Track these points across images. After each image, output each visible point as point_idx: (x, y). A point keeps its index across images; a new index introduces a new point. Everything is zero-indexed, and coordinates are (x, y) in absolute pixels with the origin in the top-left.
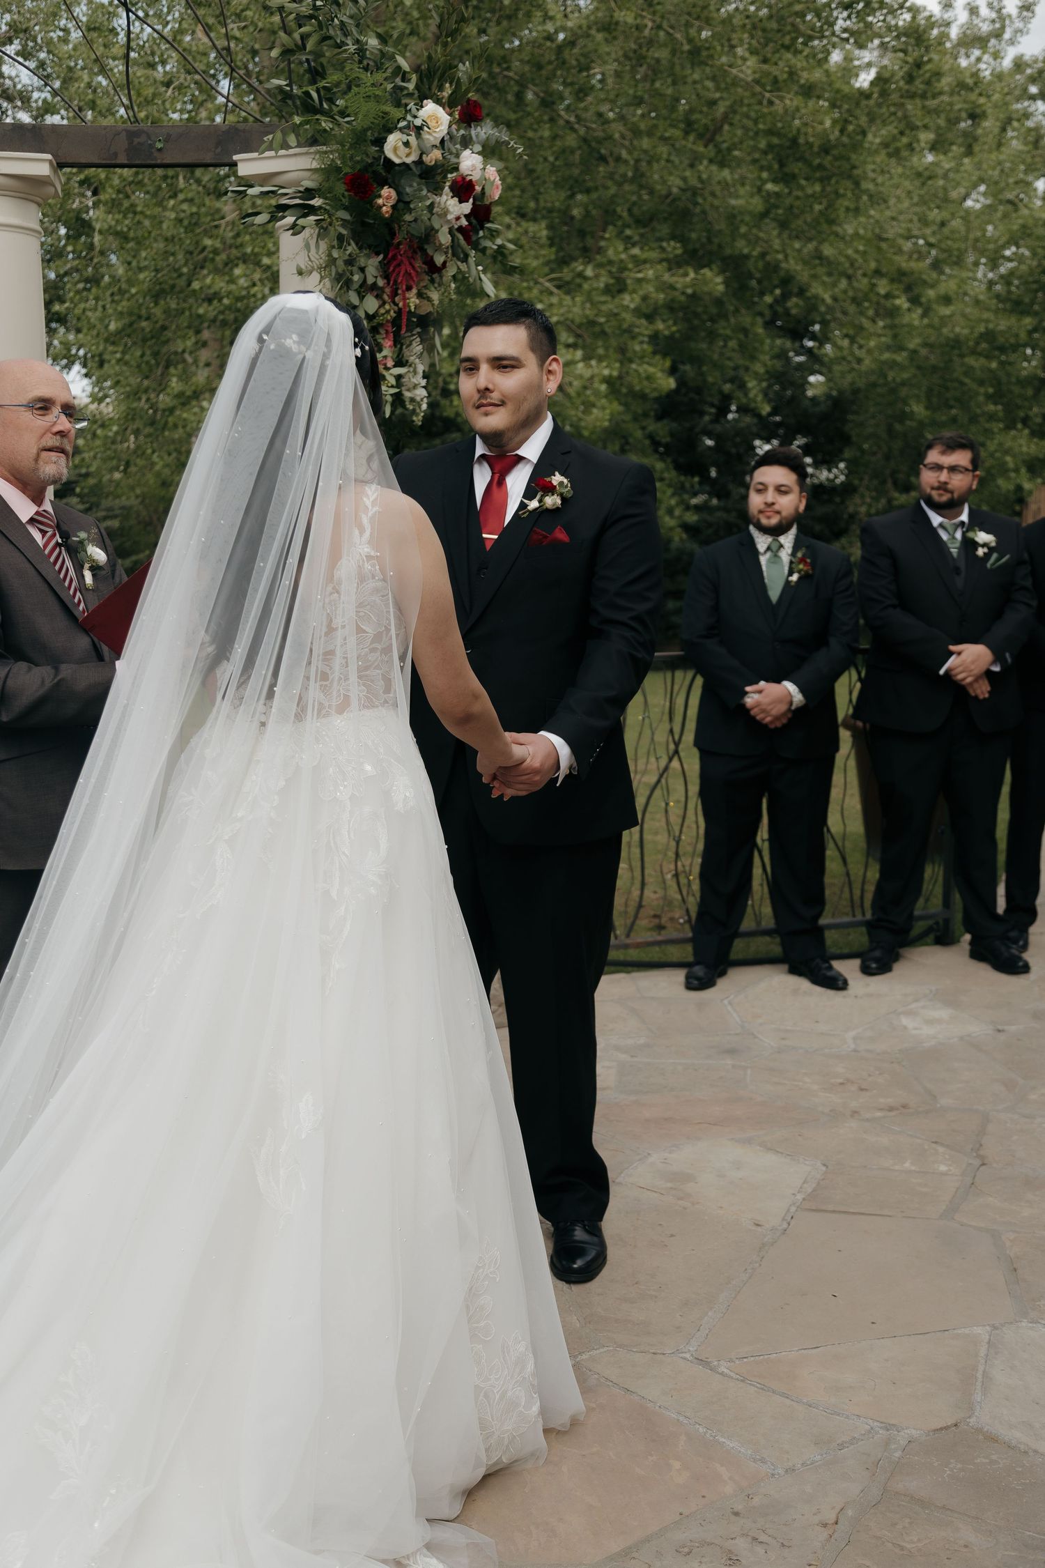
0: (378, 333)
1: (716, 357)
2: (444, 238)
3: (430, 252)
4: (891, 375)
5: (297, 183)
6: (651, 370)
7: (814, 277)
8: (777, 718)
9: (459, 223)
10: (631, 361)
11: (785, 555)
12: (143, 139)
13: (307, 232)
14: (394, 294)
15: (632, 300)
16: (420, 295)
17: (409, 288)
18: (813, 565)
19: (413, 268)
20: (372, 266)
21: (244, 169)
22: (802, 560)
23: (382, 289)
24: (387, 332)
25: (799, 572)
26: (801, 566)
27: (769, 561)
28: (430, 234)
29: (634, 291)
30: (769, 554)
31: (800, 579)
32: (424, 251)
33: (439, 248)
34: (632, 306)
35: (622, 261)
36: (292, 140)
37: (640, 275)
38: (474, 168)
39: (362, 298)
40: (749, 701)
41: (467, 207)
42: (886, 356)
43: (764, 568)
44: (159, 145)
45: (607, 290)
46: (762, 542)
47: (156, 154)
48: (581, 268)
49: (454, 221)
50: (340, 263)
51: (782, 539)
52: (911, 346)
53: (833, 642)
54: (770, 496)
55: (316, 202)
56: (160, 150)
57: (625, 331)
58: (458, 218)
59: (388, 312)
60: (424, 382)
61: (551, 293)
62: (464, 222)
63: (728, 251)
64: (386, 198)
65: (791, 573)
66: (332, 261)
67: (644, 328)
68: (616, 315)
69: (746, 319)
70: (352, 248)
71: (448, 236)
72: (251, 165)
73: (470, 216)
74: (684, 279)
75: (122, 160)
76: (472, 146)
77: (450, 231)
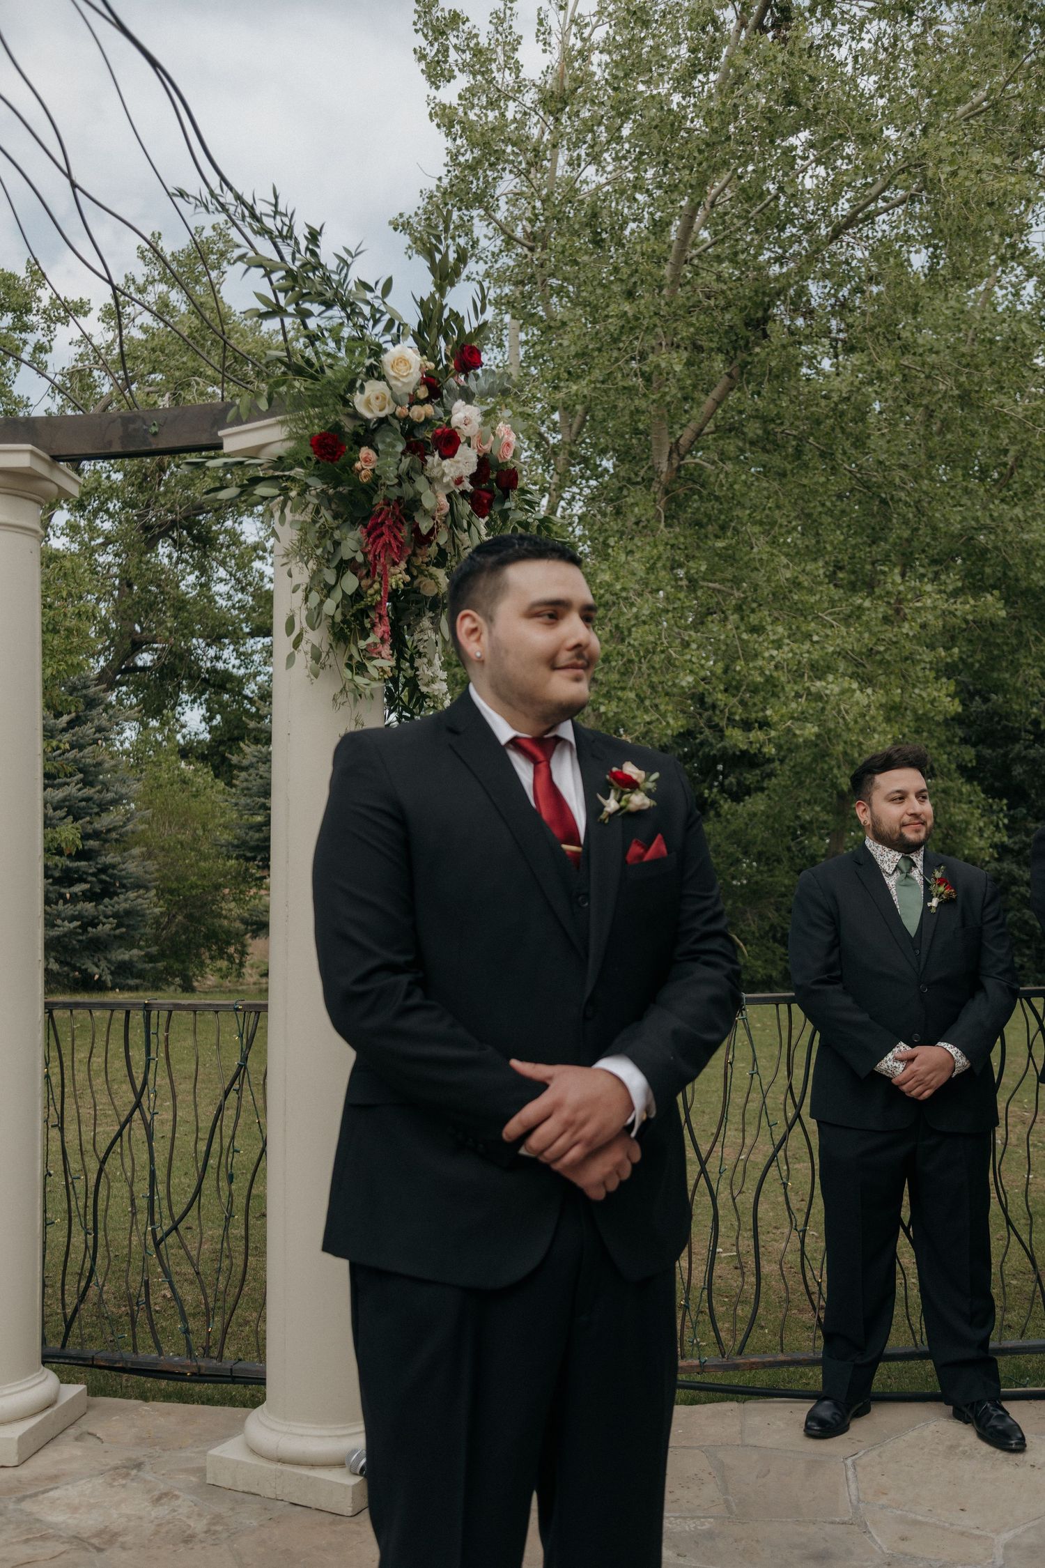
0: (368, 616)
1: (1019, 685)
2: (430, 502)
3: (418, 517)
5: (274, 454)
6: (936, 694)
9: (461, 488)
10: (914, 686)
11: (919, 877)
12: (138, 424)
14: (376, 568)
15: (911, 628)
17: (393, 563)
19: (395, 537)
20: (352, 540)
21: (230, 445)
22: (941, 881)
23: (363, 565)
24: (381, 617)
25: (940, 896)
26: (941, 889)
27: (898, 883)
28: (417, 502)
29: (914, 620)
30: (897, 875)
31: (940, 903)
32: (411, 518)
33: (428, 513)
34: (911, 634)
35: (899, 593)
36: (263, 403)
37: (919, 604)
39: (339, 577)
43: (893, 891)
44: (154, 429)
45: (886, 620)
46: (889, 861)
47: (151, 439)
48: (860, 601)
49: (452, 484)
50: (315, 539)
51: (915, 859)
53: (989, 984)
55: (291, 469)
56: (155, 434)
57: (907, 659)
58: (459, 481)
59: (377, 592)
60: (444, 675)
61: (832, 626)
62: (468, 487)
63: (1024, 584)
64: (365, 461)
65: (928, 897)
66: (312, 540)
67: (927, 656)
68: (896, 643)
70: (325, 519)
71: (444, 501)
72: (236, 441)
73: (474, 478)
74: (964, 607)
75: (117, 448)
76: (467, 396)
77: (449, 497)
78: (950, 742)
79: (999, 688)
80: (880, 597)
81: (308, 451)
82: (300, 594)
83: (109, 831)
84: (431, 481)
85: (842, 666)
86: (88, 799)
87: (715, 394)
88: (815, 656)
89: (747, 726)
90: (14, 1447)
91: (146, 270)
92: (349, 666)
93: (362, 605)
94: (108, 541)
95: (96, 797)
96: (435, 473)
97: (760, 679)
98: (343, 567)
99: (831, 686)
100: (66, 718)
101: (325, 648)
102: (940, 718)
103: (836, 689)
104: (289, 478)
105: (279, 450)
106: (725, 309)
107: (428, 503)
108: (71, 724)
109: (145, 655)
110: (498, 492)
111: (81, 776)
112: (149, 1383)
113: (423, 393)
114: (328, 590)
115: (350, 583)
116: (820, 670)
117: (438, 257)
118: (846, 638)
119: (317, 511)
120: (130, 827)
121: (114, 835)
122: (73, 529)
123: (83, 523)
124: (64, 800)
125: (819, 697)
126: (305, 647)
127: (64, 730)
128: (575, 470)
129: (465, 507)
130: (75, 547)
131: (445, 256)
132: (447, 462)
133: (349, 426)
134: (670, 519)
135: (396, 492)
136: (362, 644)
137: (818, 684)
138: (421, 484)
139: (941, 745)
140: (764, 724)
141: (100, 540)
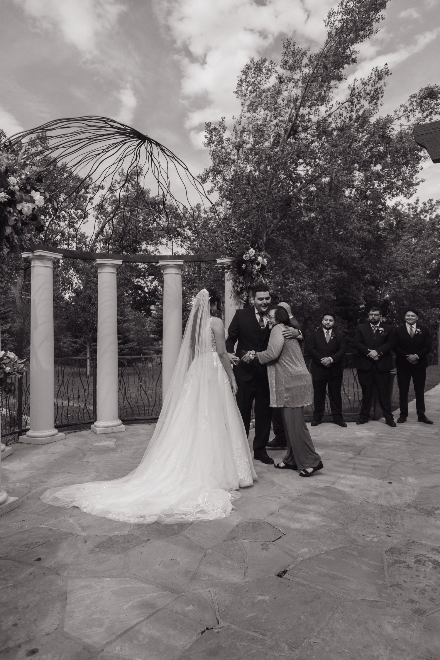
0: (243, 291)
2: (255, 272)
3: (252, 275)
5: (227, 264)
8: (328, 365)
11: (330, 334)
13: (229, 273)
14: (246, 283)
16: (251, 283)
17: (248, 282)
18: (336, 335)
19: (249, 278)
20: (241, 278)
21: (218, 262)
22: (333, 334)
23: (243, 283)
24: (245, 291)
25: (333, 337)
28: (252, 272)
30: (326, 333)
33: (254, 275)
36: (227, 256)
38: (260, 260)
39: (239, 284)
40: (322, 362)
41: (260, 267)
43: (325, 336)
44: (203, 258)
46: (325, 331)
50: (235, 278)
51: (329, 331)
54: (328, 322)
55: (231, 267)
58: (258, 269)
59: (245, 287)
62: (260, 270)
64: (244, 266)
66: (234, 278)
70: (237, 275)
75: (196, 261)
81: (235, 265)
84: (254, 269)
91: (120, 178)
92: (239, 298)
99: (306, 293)
103: (307, 293)
116: (303, 289)
119: (235, 273)
125: (302, 295)
129: (259, 273)
133: (242, 261)
136: (242, 295)
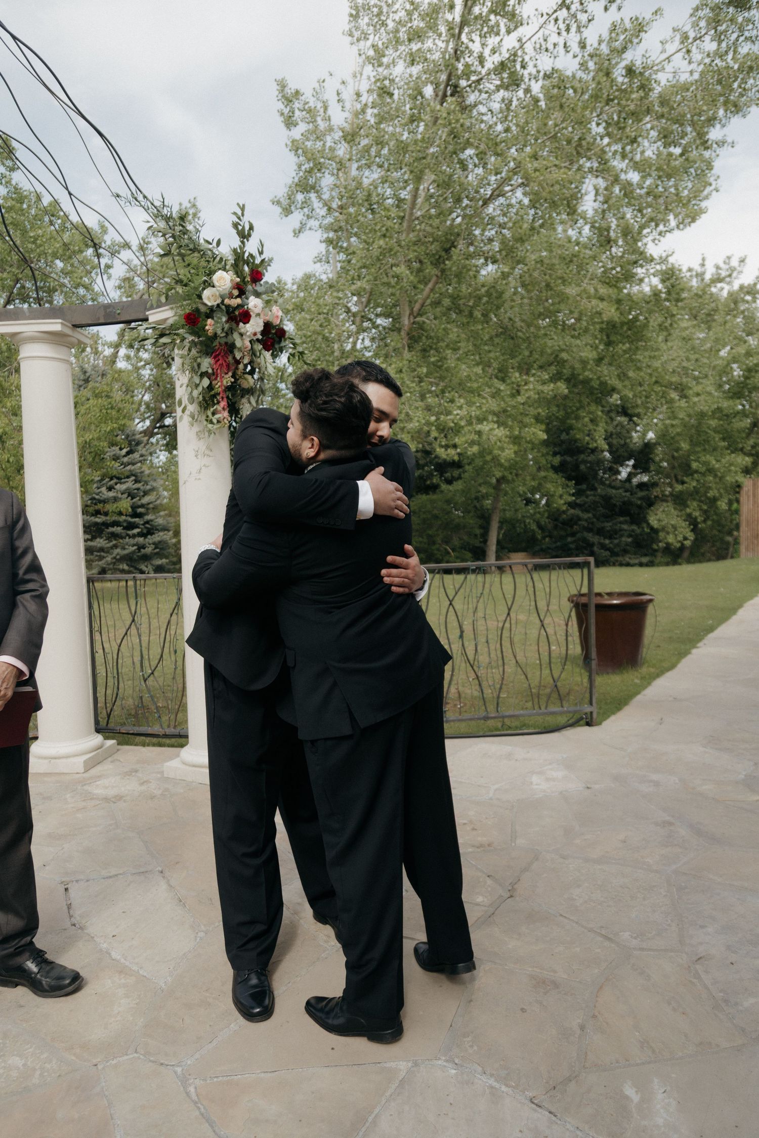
0: (216, 397)
1: (580, 426)
2: (245, 345)
4: (671, 430)
6: (536, 430)
7: (625, 386)
9: (256, 337)
10: (525, 427)
12: (111, 309)
15: (523, 399)
17: (224, 373)
19: (226, 361)
20: (207, 362)
21: (152, 319)
24: (222, 398)
29: (524, 395)
32: (232, 352)
37: (527, 387)
42: (668, 422)
44: (118, 312)
47: (117, 316)
49: (252, 336)
50: (192, 363)
52: (681, 416)
58: (255, 334)
59: (219, 387)
62: (260, 337)
63: (581, 377)
64: (210, 326)
67: (531, 411)
68: (516, 406)
69: (593, 408)
70: (195, 354)
71: (248, 344)
72: (155, 316)
73: (263, 333)
74: (549, 388)
75: (102, 321)
76: (257, 295)
77: (250, 341)
78: (548, 454)
79: (571, 428)
80: (508, 385)
81: (183, 322)
82: (184, 387)
83: (149, 504)
84: (241, 335)
85: (490, 418)
86: (138, 489)
87: (430, 285)
88: (478, 413)
89: (446, 447)
90: (82, 765)
92: (207, 420)
93: (213, 393)
94: (147, 363)
95: (142, 488)
96: (242, 331)
97: (452, 425)
98: (203, 375)
100: (125, 451)
101: (196, 413)
102: (537, 442)
104: (175, 334)
105: (170, 321)
106: (432, 243)
107: (238, 343)
108: (128, 453)
109: (168, 419)
110: (277, 339)
111: (133, 478)
112: (148, 740)
113: (236, 292)
114: (197, 386)
115: (206, 382)
117: (240, 228)
118: (493, 404)
119: (190, 350)
120: (158, 502)
121: (151, 506)
122: (128, 358)
123: (132, 354)
124: (126, 489)
126: (187, 412)
127: (125, 456)
128: (365, 324)
129: (259, 347)
130: (130, 367)
131: (244, 227)
132: (248, 325)
133: (203, 309)
134: (410, 348)
135: (223, 341)
136: (212, 409)
137: (479, 426)
138: (236, 336)
139: (543, 455)
140: (455, 446)
141: (142, 363)
